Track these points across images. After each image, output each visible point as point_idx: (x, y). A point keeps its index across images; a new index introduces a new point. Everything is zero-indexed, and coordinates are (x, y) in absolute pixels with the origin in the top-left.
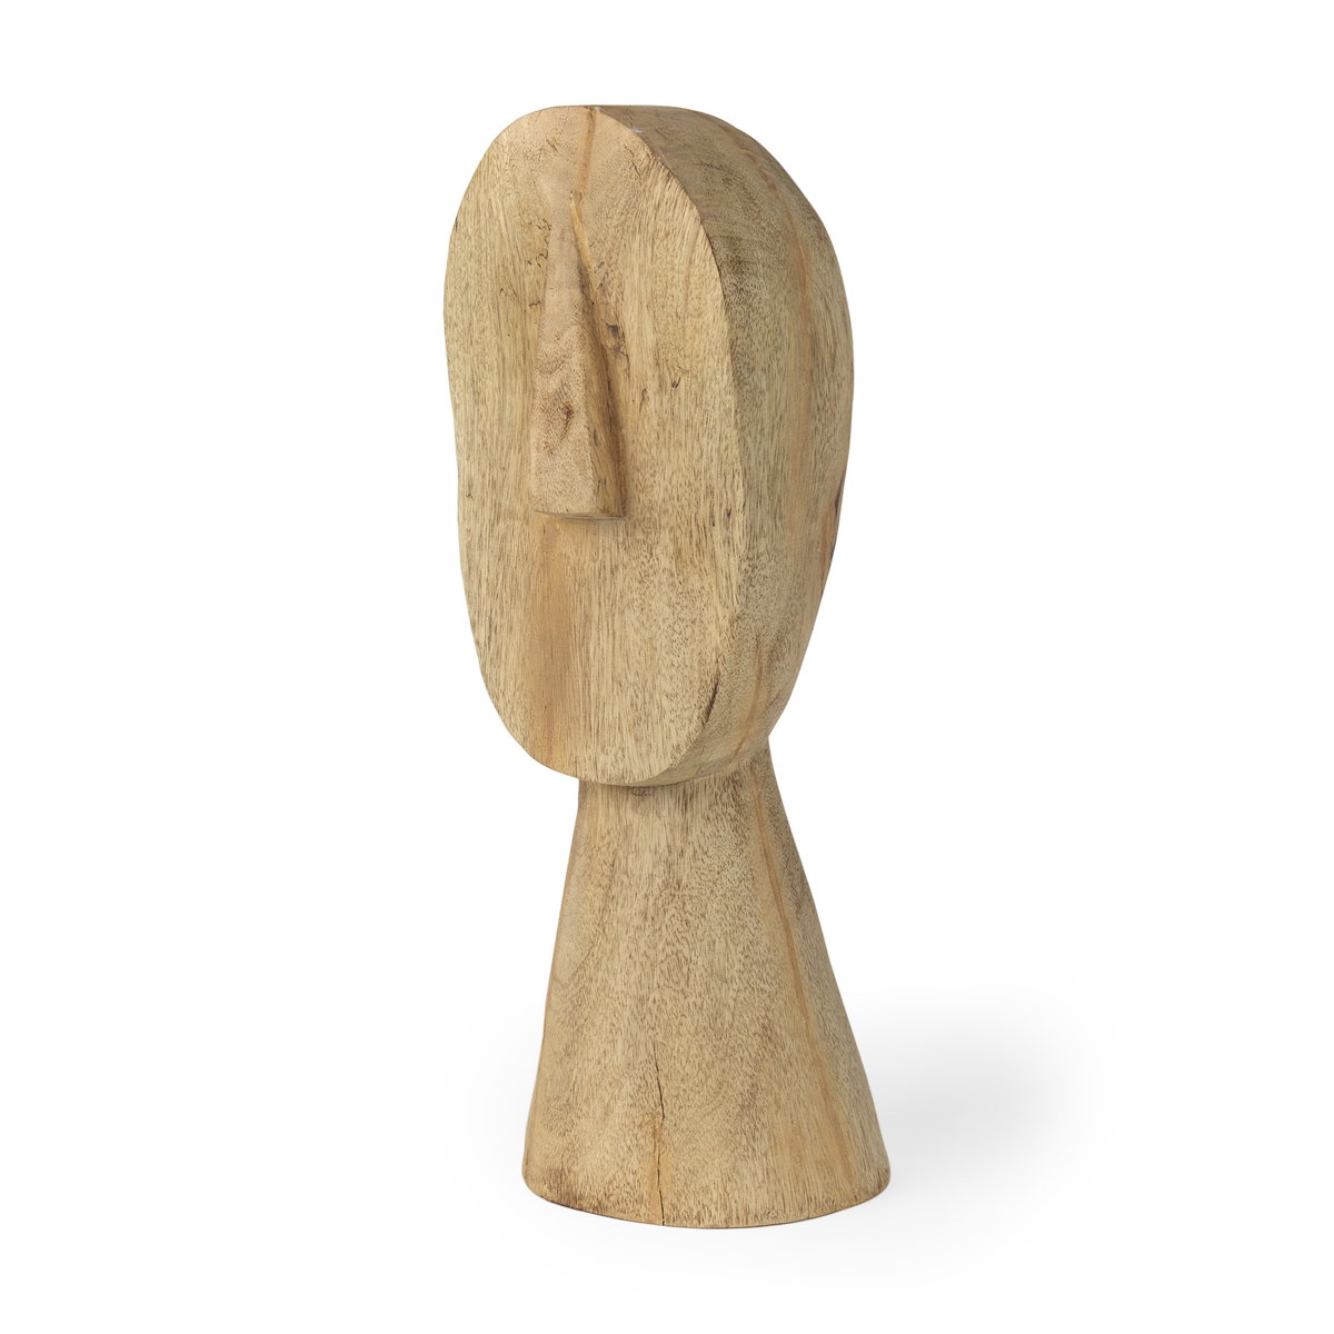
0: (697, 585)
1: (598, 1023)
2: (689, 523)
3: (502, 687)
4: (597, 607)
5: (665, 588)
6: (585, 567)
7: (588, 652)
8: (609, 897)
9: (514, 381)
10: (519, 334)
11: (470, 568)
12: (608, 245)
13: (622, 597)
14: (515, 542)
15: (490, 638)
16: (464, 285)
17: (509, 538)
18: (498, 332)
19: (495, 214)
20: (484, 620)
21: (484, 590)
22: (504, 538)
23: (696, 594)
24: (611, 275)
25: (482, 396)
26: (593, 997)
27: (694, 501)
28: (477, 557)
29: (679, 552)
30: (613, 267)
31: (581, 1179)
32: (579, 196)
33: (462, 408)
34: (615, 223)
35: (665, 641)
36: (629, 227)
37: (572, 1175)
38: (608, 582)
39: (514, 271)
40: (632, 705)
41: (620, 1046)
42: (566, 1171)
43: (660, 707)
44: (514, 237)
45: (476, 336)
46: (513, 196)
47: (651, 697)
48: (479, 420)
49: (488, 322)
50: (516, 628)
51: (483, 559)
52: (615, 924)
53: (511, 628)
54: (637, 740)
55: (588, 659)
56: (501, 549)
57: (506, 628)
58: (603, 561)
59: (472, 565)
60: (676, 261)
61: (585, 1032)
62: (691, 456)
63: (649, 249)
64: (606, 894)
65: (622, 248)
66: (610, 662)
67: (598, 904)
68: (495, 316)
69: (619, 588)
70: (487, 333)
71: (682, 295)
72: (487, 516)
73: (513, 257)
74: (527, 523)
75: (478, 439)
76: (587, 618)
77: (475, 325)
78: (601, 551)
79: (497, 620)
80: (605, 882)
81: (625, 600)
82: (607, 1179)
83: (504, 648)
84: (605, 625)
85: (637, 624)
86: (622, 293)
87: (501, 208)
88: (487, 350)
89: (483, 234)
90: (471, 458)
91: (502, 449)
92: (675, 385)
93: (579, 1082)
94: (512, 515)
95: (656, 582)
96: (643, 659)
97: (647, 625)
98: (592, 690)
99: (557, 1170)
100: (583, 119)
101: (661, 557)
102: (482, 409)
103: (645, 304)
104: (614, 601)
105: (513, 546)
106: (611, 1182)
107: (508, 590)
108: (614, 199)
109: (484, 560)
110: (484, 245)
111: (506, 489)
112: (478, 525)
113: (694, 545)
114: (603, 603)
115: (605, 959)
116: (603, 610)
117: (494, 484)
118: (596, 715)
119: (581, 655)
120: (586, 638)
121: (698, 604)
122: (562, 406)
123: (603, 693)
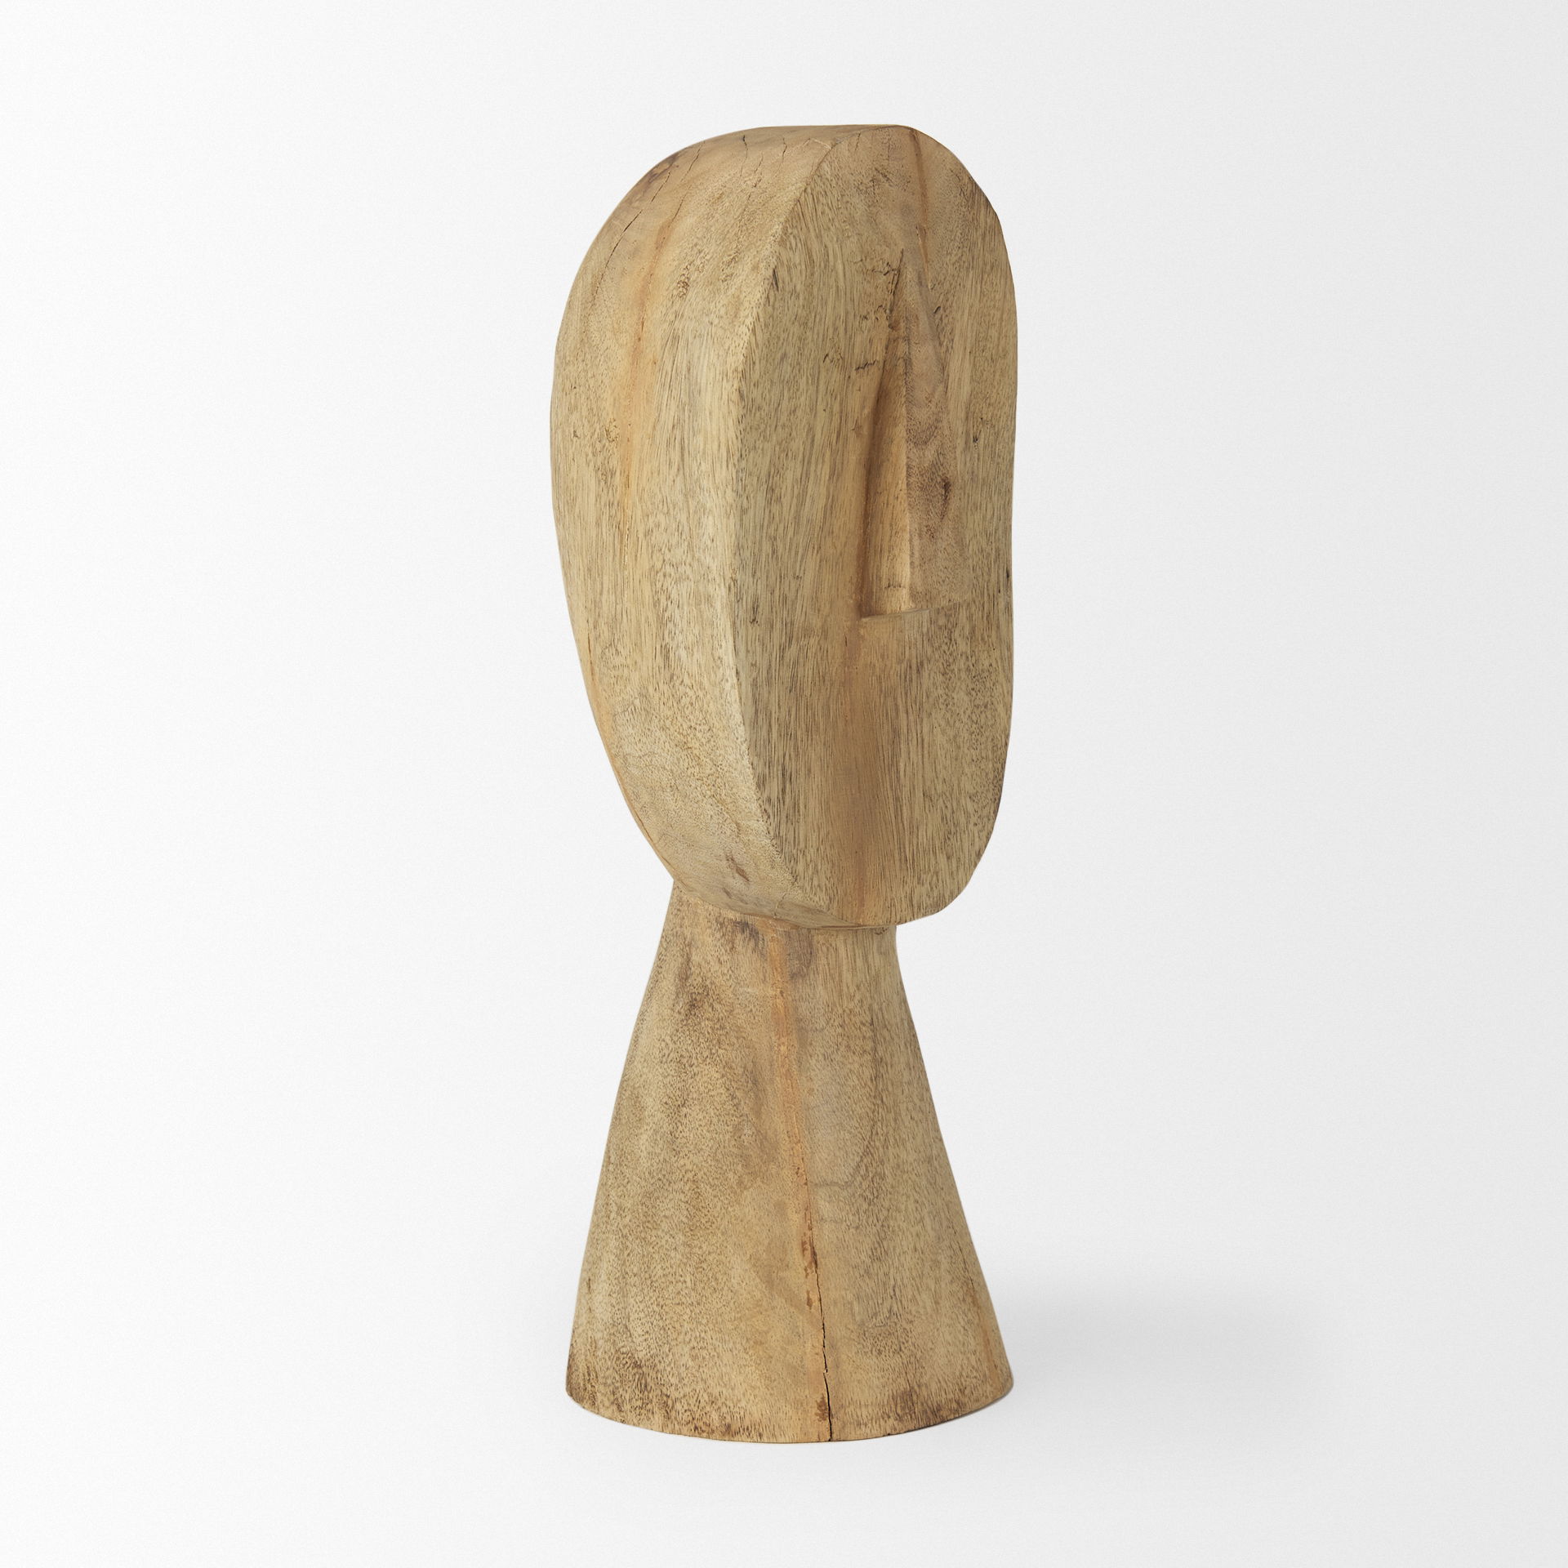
0: (987, 664)
1: (903, 1207)
2: (983, 595)
3: (802, 845)
4: (905, 715)
5: (963, 675)
6: (892, 673)
7: (898, 772)
8: (878, 1062)
9: (820, 466)
10: (836, 408)
11: (756, 711)
12: (947, 286)
13: (928, 697)
14: (809, 665)
15: (784, 791)
16: (779, 356)
17: (801, 660)
18: (813, 410)
19: (832, 264)
20: (777, 770)
21: (775, 735)
22: (796, 663)
23: (986, 674)
24: (945, 321)
25: (777, 491)
26: (890, 1180)
27: (986, 569)
28: (766, 695)
29: (973, 631)
30: (948, 312)
31: (934, 1387)
32: (923, 232)
33: (751, 513)
34: (954, 259)
35: (966, 735)
36: (964, 262)
37: (924, 1388)
38: (914, 684)
39: (846, 329)
40: (942, 819)
41: (927, 1221)
42: (916, 1388)
43: (966, 813)
44: (852, 287)
45: (784, 419)
46: (855, 239)
47: (958, 802)
48: (770, 523)
49: (803, 399)
50: (816, 769)
51: (772, 695)
52: (890, 1089)
53: (809, 771)
54: (948, 858)
55: (898, 779)
56: (792, 677)
57: (802, 773)
58: (910, 661)
59: (761, 706)
60: (997, 297)
61: (892, 1223)
62: (984, 517)
63: (979, 286)
64: (874, 1060)
65: (958, 287)
66: (920, 775)
67: (868, 1073)
68: (812, 389)
69: (925, 687)
70: (799, 413)
71: (997, 334)
72: (776, 642)
73: (847, 313)
74: (826, 639)
75: (767, 547)
76: (896, 732)
77: (785, 404)
78: (907, 648)
79: (791, 766)
80: (869, 1045)
81: (931, 700)
82: (957, 1373)
83: (802, 797)
84: (915, 734)
85: (943, 723)
86: (953, 340)
87: (839, 255)
88: (794, 434)
89: (815, 290)
90: (758, 574)
91: (797, 553)
92: (976, 440)
93: (899, 1282)
94: (807, 632)
95: (956, 670)
96: (948, 762)
97: (952, 722)
98: (905, 815)
99: (904, 1393)
100: (907, 140)
101: (959, 640)
102: (775, 509)
103: (968, 350)
104: (921, 704)
105: (807, 672)
106: (961, 1375)
107: (803, 726)
108: (951, 231)
109: (774, 699)
110: (815, 303)
111: (799, 602)
112: (766, 655)
113: (985, 618)
114: (910, 711)
115: (891, 1132)
116: (911, 718)
117: (785, 598)
118: (910, 842)
119: (891, 779)
120: (895, 756)
121: (988, 685)
122: (939, 479)
123: (917, 814)
